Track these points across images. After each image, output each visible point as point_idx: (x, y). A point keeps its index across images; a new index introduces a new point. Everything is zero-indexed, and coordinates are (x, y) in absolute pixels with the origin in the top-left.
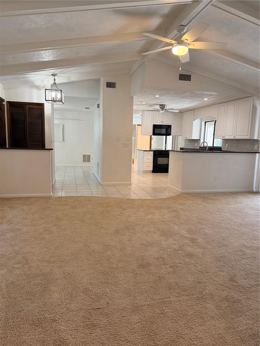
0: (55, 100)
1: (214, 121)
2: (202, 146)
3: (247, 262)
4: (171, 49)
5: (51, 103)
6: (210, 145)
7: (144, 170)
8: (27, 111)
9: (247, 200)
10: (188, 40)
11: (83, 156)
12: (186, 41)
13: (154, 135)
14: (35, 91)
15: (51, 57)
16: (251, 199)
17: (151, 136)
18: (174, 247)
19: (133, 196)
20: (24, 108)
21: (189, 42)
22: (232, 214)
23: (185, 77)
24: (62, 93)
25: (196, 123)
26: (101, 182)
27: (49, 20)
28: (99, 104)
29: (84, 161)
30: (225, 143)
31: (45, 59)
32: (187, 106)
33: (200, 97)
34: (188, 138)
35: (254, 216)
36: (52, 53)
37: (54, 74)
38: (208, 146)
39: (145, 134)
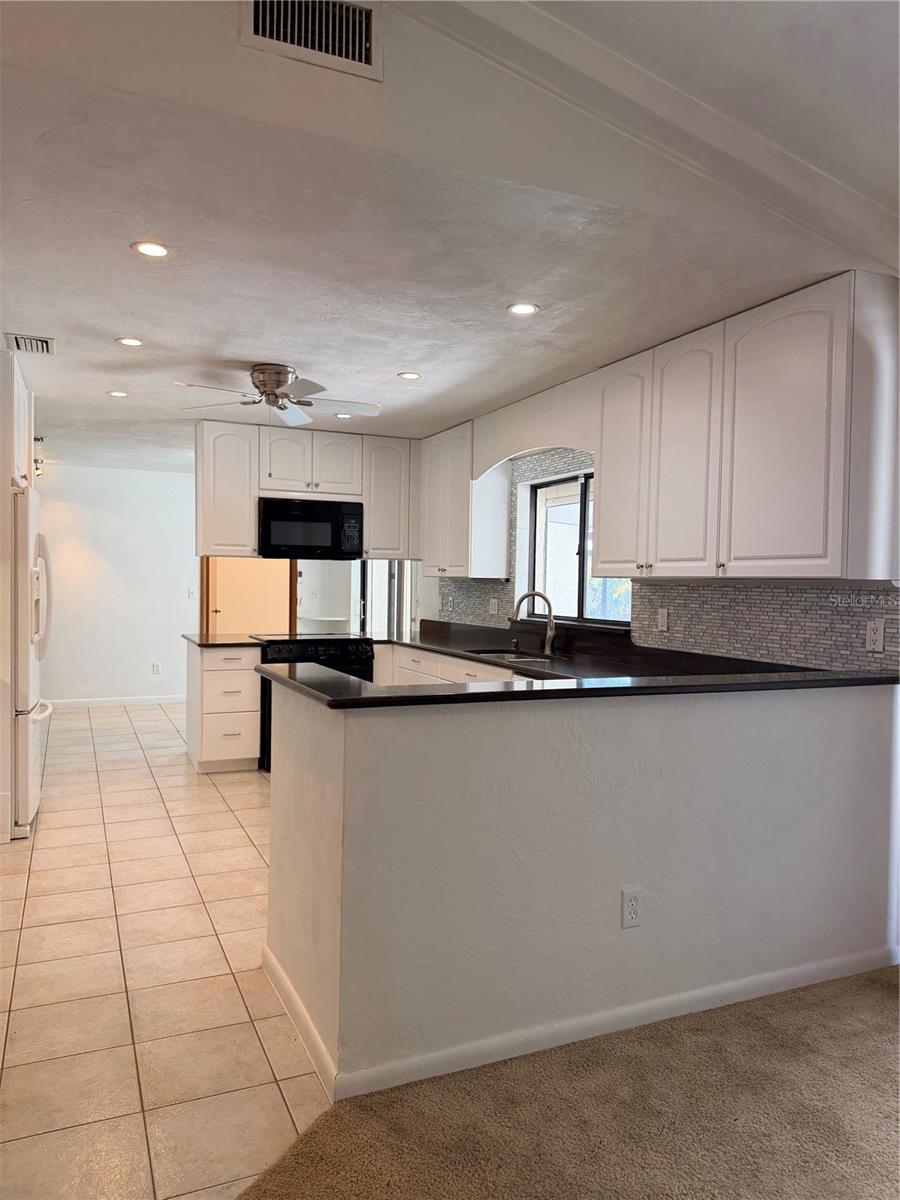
1: (575, 478)
2: (523, 615)
6: (565, 607)
7: (204, 759)
23: (316, 20)
25: (487, 491)
30: (650, 601)
34: (452, 573)
38: (556, 618)
39: (214, 547)
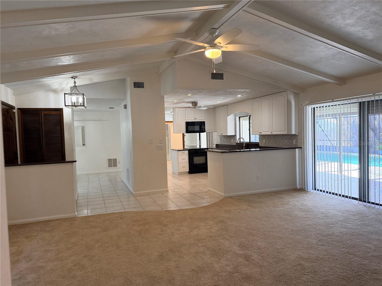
0: (76, 105)
1: (248, 116)
2: (239, 142)
3: (308, 279)
4: (204, 52)
5: (71, 108)
6: (247, 140)
7: (179, 171)
8: (43, 117)
9: (293, 199)
10: (221, 43)
11: (108, 161)
12: (219, 44)
13: (187, 133)
14: (52, 96)
15: (71, 61)
16: (297, 199)
17: (183, 134)
18: (229, 269)
19: (172, 207)
20: (39, 114)
21: (222, 45)
22: (281, 218)
23: (217, 76)
24: (84, 96)
25: (230, 119)
26: (133, 192)
27: (72, 27)
28: (126, 105)
29: (110, 166)
30: (262, 139)
31: (64, 62)
32: (220, 103)
33: (234, 94)
34: (224, 134)
35: (304, 219)
36: (74, 57)
37: (74, 77)
38: (245, 142)
39: (178, 132)
